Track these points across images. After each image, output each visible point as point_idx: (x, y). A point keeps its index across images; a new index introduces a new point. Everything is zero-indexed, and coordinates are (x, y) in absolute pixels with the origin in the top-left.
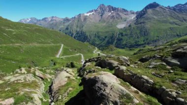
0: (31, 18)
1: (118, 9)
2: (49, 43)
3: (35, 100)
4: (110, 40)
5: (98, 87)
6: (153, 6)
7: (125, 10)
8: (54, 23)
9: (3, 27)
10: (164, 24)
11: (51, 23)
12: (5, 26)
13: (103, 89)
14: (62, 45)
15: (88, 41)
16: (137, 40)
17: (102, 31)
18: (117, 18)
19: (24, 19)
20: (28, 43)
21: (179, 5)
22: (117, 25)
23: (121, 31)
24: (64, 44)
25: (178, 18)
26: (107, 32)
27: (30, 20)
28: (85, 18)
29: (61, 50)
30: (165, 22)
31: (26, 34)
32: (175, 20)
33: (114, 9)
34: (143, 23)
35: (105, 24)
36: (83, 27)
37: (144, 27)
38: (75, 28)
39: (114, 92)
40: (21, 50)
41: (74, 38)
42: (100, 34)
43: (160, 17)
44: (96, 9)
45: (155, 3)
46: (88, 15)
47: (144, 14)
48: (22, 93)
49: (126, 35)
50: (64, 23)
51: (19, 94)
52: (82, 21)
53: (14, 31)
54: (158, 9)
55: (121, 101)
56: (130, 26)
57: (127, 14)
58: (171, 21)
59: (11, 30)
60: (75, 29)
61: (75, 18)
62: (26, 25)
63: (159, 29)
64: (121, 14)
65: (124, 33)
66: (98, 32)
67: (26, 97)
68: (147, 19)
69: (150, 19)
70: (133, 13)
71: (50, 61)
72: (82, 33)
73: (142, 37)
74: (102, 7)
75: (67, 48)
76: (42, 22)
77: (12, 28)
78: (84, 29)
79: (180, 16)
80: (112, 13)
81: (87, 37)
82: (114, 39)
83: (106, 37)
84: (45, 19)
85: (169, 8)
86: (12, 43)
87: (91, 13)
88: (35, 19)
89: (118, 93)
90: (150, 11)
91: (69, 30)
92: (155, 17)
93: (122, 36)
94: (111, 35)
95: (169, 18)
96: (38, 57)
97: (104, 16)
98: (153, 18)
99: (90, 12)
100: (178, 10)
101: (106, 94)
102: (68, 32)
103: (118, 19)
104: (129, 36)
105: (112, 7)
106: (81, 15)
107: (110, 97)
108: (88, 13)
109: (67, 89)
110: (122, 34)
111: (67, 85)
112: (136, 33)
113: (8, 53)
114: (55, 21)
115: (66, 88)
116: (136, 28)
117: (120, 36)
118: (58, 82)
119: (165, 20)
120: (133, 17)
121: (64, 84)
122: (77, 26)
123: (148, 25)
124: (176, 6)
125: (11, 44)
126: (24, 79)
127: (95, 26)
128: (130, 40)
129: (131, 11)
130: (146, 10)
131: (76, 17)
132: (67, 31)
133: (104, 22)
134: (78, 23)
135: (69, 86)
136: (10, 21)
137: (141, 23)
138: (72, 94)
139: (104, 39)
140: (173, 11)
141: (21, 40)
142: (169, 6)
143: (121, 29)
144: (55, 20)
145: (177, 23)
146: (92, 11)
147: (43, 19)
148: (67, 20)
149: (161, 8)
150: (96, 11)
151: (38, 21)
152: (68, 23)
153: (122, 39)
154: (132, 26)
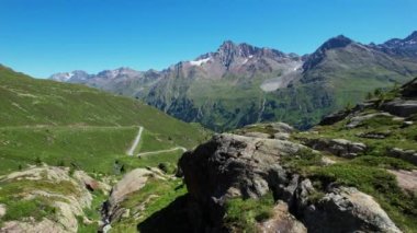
0: (75, 73)
1: (262, 50)
2: (112, 125)
3: (62, 215)
4: (248, 118)
5: (222, 154)
6: (339, 43)
7: (277, 53)
8: (124, 82)
9: (12, 90)
10: (364, 81)
11: (118, 81)
12: (17, 87)
13: (235, 155)
14: (141, 129)
15: (199, 121)
16: (307, 115)
17: (228, 97)
18: (260, 68)
19: (59, 74)
20: (65, 124)
21: (393, 40)
22: (261, 84)
23: (271, 98)
24: (145, 127)
25: (394, 67)
26: (239, 100)
27: (71, 75)
28: (193, 71)
29: (138, 138)
30: (368, 76)
31: (61, 104)
32: (388, 73)
33: (254, 51)
34: (320, 78)
35: (234, 83)
36: (187, 88)
37: (321, 88)
38: (168, 91)
39: (265, 153)
40: (49, 139)
41: (168, 112)
42: (225, 104)
43: (354, 66)
44: (215, 51)
45: (342, 36)
46: (198, 63)
47: (320, 60)
48: (30, 197)
49: (283, 106)
50: (146, 81)
51: (21, 197)
52: (186, 76)
53: (37, 99)
54: (348, 49)
55: (286, 165)
56: (289, 86)
57: (284, 61)
58: (381, 74)
59: (29, 95)
60: (169, 94)
61: (169, 70)
62: (63, 85)
63: (355, 91)
64: (269, 61)
65: (278, 102)
66: (220, 101)
67: (38, 205)
68: (328, 70)
69: (334, 70)
70: (296, 59)
71: (111, 164)
72: (184, 104)
73: (319, 110)
74: (228, 48)
75: (152, 134)
76: (98, 79)
77: (32, 92)
78: (190, 94)
79: (398, 62)
80: (250, 59)
81: (196, 110)
82: (257, 115)
83: (238, 111)
84: (103, 74)
85: (373, 46)
86: (31, 122)
87: (205, 60)
88: (84, 73)
89: (275, 152)
90: (332, 53)
91: (156, 97)
92: (343, 66)
93: (274, 107)
94: (249, 107)
95: (374, 68)
96: (86, 153)
97: (232, 65)
98: (340, 68)
99: (202, 57)
100: (393, 50)
101: (244, 162)
102: (154, 100)
103: (264, 71)
104: (289, 107)
105: (251, 48)
106: (184, 65)
107: (255, 165)
108: (197, 60)
109: (145, 198)
110: (273, 104)
111: (147, 189)
112: (305, 101)
113: (19, 145)
114: (125, 78)
115: (144, 194)
116: (303, 90)
117: (270, 108)
118: (124, 187)
119: (367, 71)
120: (296, 67)
121: (138, 188)
122: (175, 88)
123: (330, 84)
124: (387, 43)
125: (27, 127)
126: (41, 175)
127: (214, 87)
128: (292, 117)
129: (291, 55)
130: (324, 51)
131: (173, 68)
132: (152, 100)
133: (234, 77)
134: (175, 81)
135: (151, 191)
136: (27, 76)
137: (314, 80)
138: (157, 204)
139: (234, 116)
140: (382, 53)
141: (50, 117)
142: (372, 44)
143: (271, 93)
144: (127, 76)
145: (394, 78)
146: (207, 56)
147: (100, 74)
148: (152, 75)
149: (356, 46)
150: (215, 55)
151: (89, 77)
152: (155, 82)
153: (273, 115)
154: (296, 87)
